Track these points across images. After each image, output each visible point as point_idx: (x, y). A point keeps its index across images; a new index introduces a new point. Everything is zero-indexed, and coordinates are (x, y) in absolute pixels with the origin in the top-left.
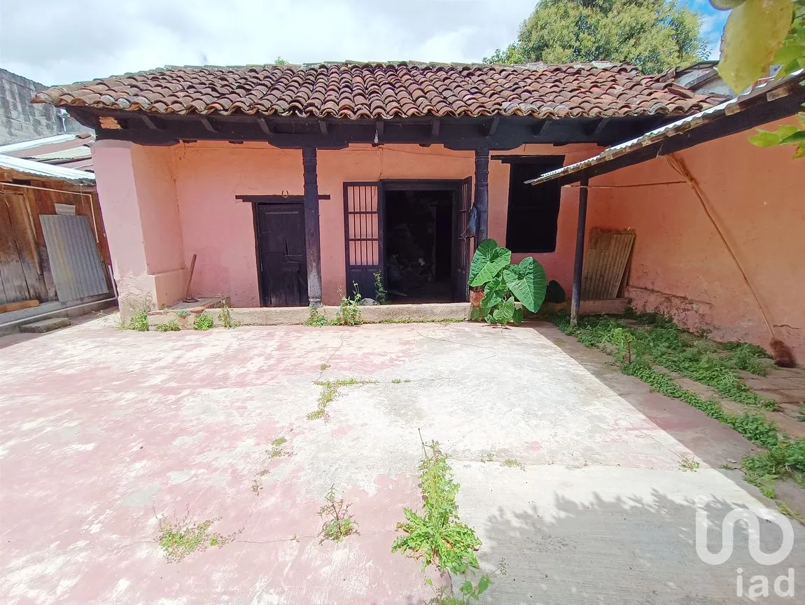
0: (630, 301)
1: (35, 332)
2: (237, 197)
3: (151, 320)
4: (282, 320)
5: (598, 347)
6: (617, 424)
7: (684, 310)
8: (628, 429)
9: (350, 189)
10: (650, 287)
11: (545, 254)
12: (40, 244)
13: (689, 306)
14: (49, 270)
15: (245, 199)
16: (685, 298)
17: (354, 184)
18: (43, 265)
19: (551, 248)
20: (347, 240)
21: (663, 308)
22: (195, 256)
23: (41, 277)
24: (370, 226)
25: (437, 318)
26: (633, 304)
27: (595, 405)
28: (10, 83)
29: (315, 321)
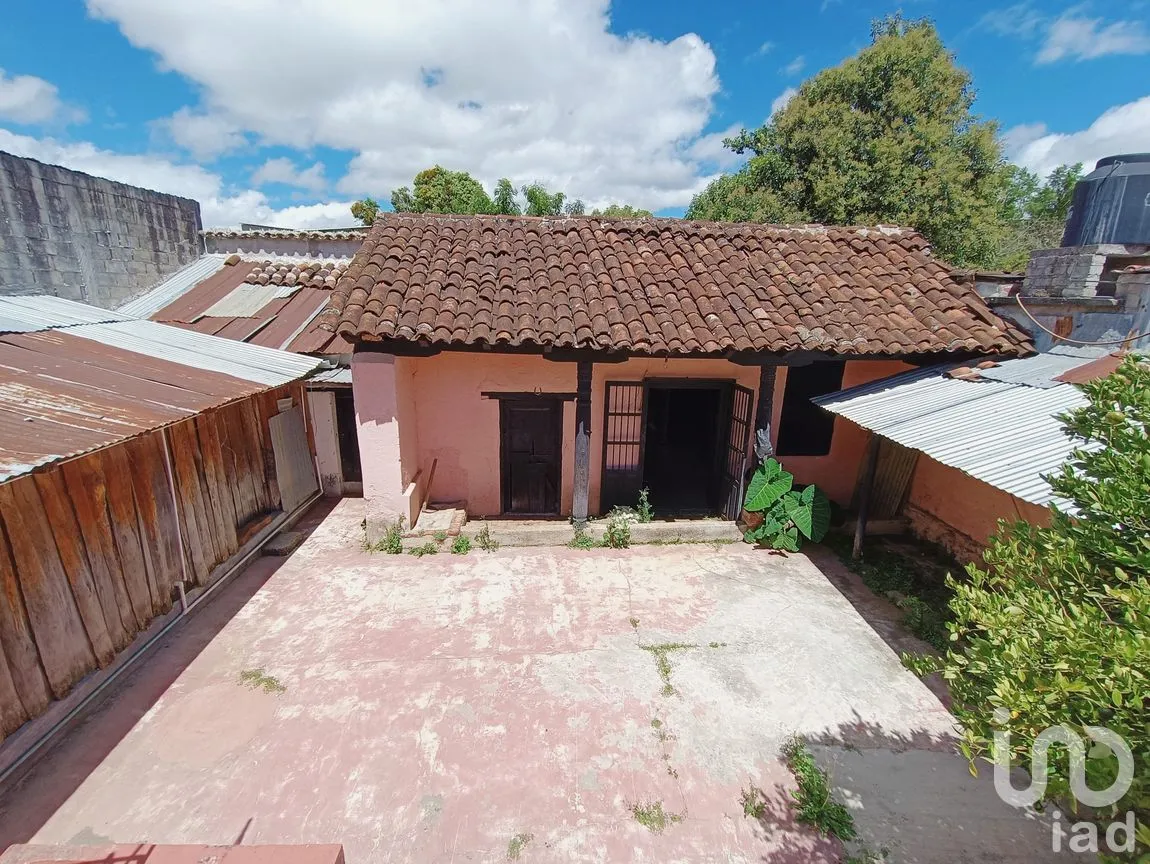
0: (910, 521)
1: (278, 555)
2: (483, 394)
3: (404, 542)
4: (544, 541)
5: (887, 596)
6: (921, 705)
7: (968, 551)
8: (930, 710)
9: (612, 388)
10: (933, 512)
11: (817, 458)
12: (268, 452)
13: (973, 549)
14: (275, 478)
15: (492, 395)
16: (968, 538)
17: (617, 384)
18: (270, 472)
19: (824, 450)
20: (605, 443)
21: (945, 541)
22: (436, 461)
23: (266, 487)
24: (631, 427)
25: (708, 539)
26: (913, 525)
27: (899, 680)
28: (157, 206)
29: (581, 542)
